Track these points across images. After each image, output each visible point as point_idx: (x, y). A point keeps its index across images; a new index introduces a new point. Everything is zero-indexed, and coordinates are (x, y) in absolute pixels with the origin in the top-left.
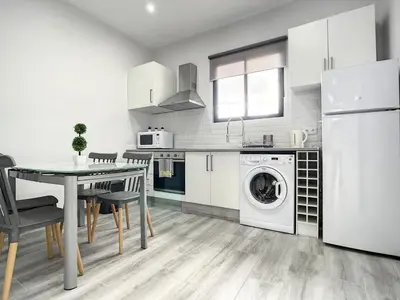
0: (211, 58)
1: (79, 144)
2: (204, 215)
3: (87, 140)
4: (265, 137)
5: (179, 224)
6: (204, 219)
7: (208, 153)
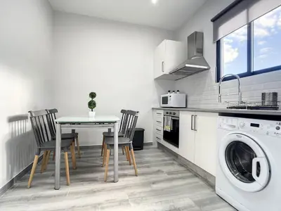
0: (213, 20)
1: (92, 105)
2: (190, 170)
3: (96, 102)
4: (263, 95)
5: (163, 172)
6: (189, 174)
7: (194, 113)
